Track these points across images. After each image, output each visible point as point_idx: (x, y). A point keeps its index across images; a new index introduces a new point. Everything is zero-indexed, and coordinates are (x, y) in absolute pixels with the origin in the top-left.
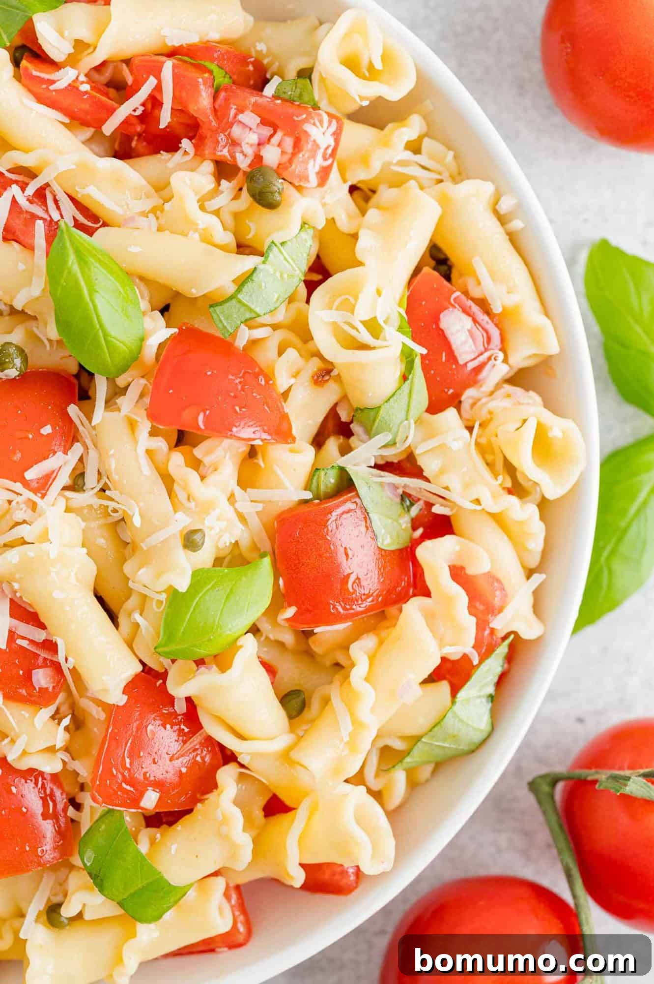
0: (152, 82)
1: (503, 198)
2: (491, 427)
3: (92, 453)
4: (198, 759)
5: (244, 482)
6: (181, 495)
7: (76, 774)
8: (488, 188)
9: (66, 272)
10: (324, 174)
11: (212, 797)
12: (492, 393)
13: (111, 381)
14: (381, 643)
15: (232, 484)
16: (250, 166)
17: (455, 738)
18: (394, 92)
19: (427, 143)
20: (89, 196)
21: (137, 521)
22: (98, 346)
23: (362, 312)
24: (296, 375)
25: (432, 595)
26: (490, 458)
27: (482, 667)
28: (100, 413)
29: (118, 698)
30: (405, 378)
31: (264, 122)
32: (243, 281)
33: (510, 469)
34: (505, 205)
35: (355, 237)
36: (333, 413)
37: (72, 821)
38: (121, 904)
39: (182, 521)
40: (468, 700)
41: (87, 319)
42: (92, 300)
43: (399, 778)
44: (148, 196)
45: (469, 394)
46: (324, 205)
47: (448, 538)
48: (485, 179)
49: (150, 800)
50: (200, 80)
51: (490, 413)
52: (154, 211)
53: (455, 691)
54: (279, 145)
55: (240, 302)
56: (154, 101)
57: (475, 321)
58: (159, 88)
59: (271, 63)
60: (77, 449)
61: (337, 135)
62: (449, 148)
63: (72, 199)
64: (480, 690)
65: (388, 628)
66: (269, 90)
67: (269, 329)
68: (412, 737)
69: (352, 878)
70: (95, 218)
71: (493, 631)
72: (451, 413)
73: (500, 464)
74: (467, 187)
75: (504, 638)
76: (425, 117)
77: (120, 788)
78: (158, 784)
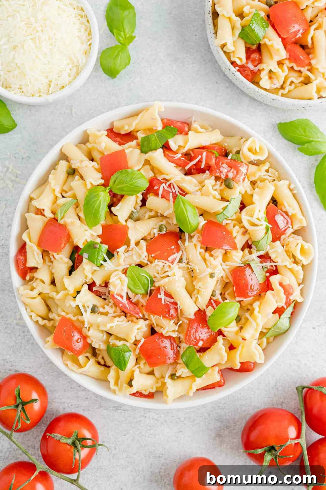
0: (200, 157)
1: (291, 185)
2: (288, 246)
3: (185, 253)
4: (212, 334)
5: (224, 261)
6: (209, 264)
7: (180, 338)
8: (287, 182)
9: (180, 207)
10: (244, 179)
11: (216, 344)
12: (288, 237)
13: (189, 235)
14: (261, 304)
15: (221, 261)
16: (225, 178)
17: (280, 328)
18: (262, 158)
19: (271, 170)
20: (183, 186)
21: (198, 271)
22: (188, 226)
23: (255, 216)
24: (238, 232)
25: (274, 290)
26: (288, 254)
27: (287, 309)
28: (187, 243)
29: (193, 317)
30: (266, 233)
31: (229, 166)
32: (225, 208)
33: (294, 257)
34: (292, 187)
35: (252, 195)
36: (247, 242)
37: (178, 351)
38: (192, 372)
39: (209, 271)
40: (283, 318)
41: (185, 219)
42: (187, 214)
43: (265, 340)
44: (198, 186)
45: (283, 237)
46: (244, 187)
47: (278, 275)
48: (287, 180)
49: (201, 344)
50: (213, 156)
51: (288, 242)
52: (199, 190)
53: (280, 316)
54: (233, 172)
55: (224, 214)
56: (200, 161)
57: (284, 217)
58: (202, 158)
59: (228, 149)
60: (180, 253)
61: (247, 170)
62: (276, 171)
63: (178, 187)
64: (287, 316)
65: (262, 299)
66: (229, 157)
67: (231, 221)
68: (269, 328)
69: (253, 367)
70: (184, 191)
71: (290, 300)
72: (278, 242)
73: (291, 255)
74: (282, 182)
75: (293, 302)
76: (270, 163)
77: (193, 340)
78: (202, 340)
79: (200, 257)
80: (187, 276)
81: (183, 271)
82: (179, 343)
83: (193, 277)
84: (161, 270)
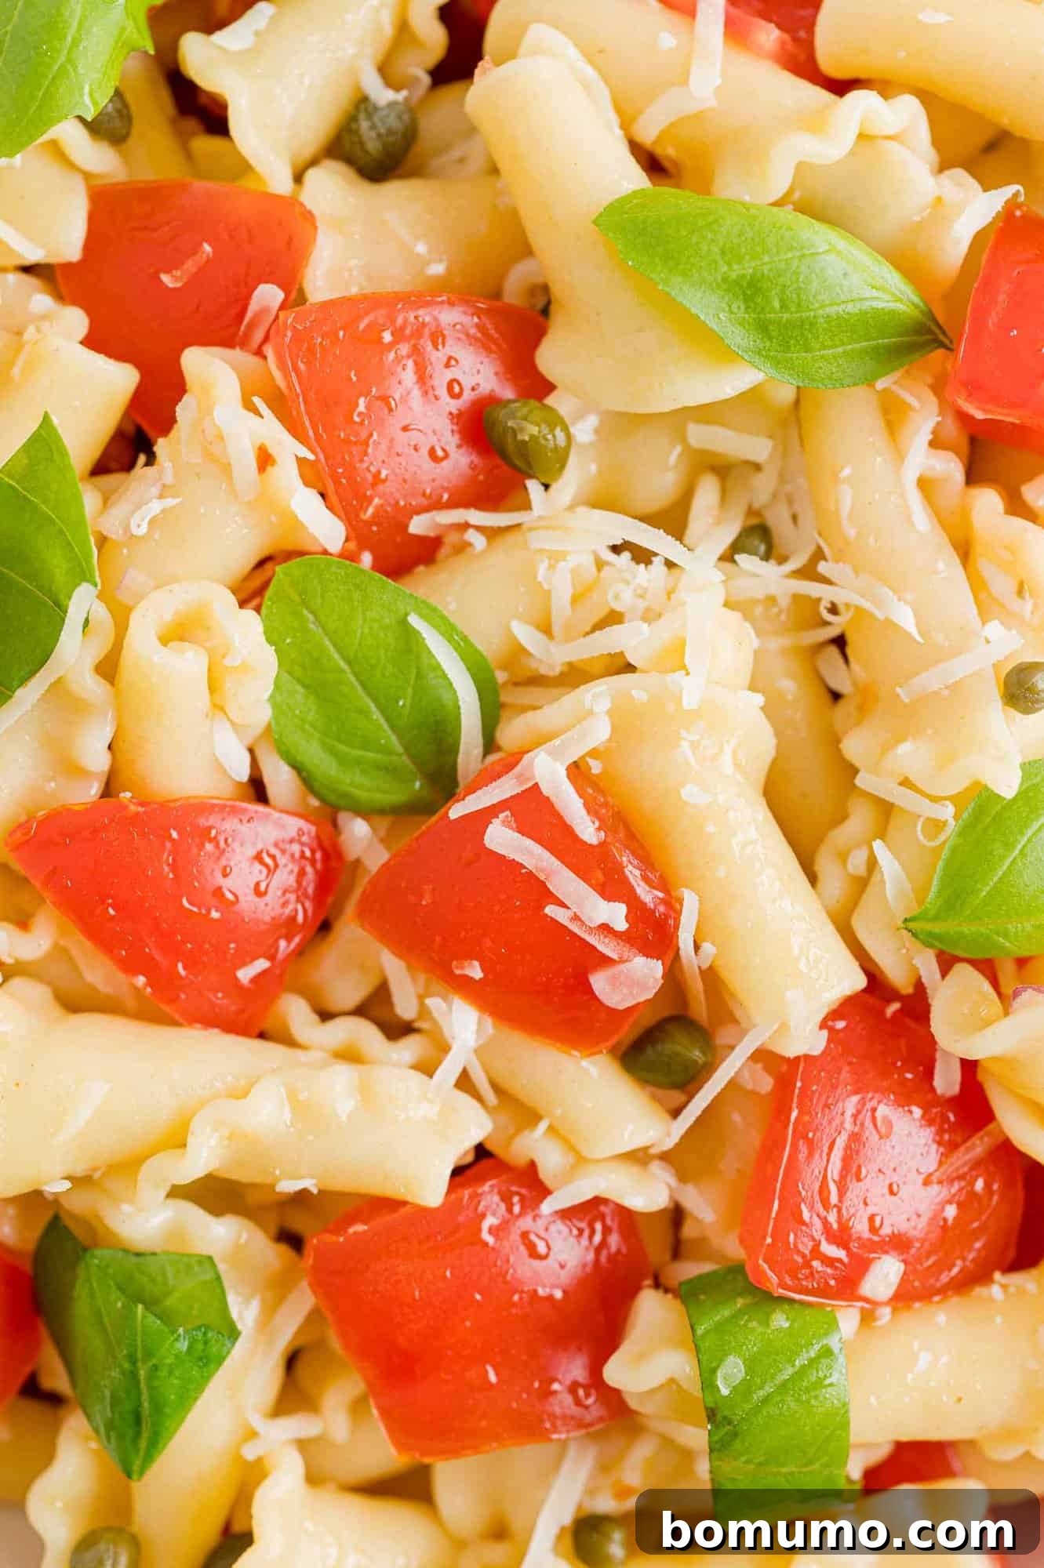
6: (1001, 584)
39: (1001, 643)
49: (885, 1279)
77: (816, 1251)
78: (898, 1244)
79: (922, 519)
80: (788, 686)
81: (759, 633)
82: (667, 1257)
83: (836, 696)
84: (575, 600)
